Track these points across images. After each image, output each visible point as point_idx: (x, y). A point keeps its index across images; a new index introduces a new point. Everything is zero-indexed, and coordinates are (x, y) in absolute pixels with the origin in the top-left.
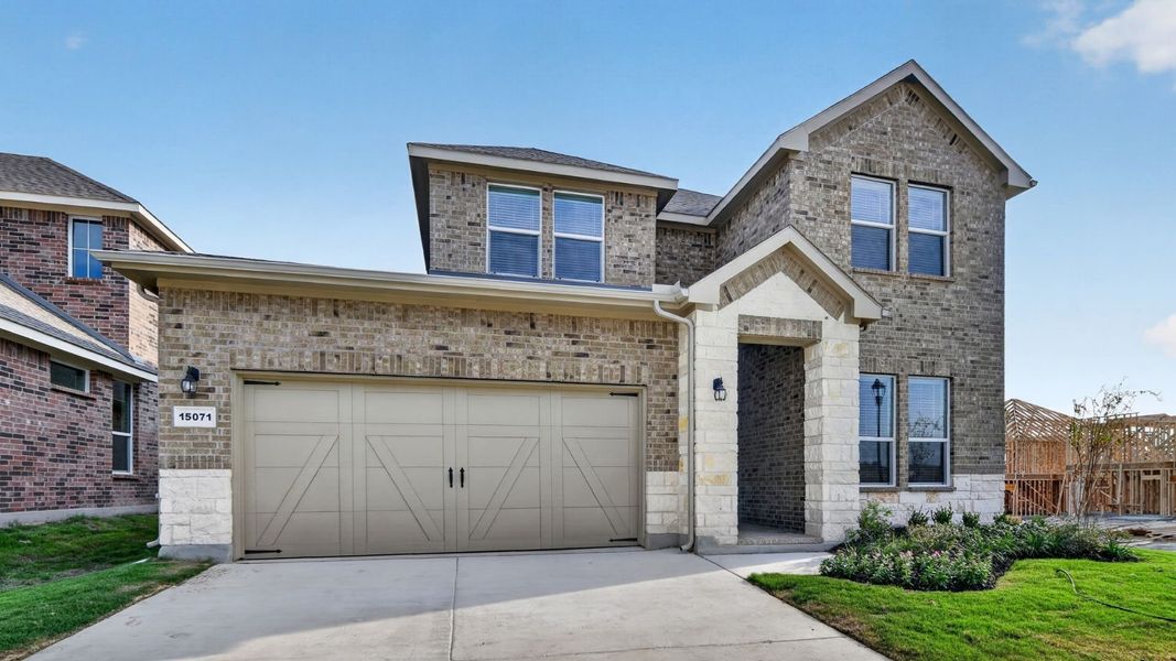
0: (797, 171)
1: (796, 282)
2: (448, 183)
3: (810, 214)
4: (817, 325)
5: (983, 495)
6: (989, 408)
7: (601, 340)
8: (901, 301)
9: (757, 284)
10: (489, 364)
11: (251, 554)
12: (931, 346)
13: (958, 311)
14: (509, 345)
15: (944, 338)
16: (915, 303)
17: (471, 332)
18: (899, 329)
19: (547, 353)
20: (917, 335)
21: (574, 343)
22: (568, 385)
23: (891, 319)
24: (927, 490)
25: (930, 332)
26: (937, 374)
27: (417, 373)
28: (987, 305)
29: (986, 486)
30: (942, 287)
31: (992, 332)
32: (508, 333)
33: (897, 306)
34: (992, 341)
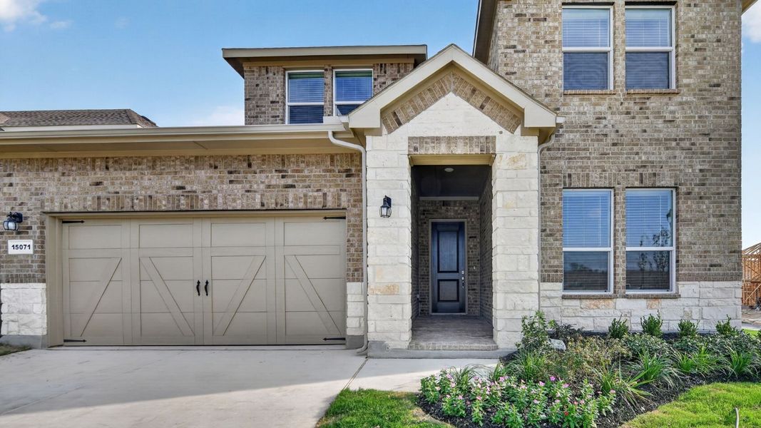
0: (505, 10)
1: (468, 100)
2: (256, 74)
3: (519, 48)
4: (490, 140)
5: (714, 302)
6: (722, 216)
7: (306, 173)
8: (618, 117)
9: (426, 107)
10: (216, 198)
11: (68, 342)
12: (652, 158)
13: (683, 122)
14: (231, 182)
15: (667, 149)
16: (634, 118)
17: (203, 174)
18: (614, 144)
19: (262, 186)
20: (636, 149)
21: (283, 177)
22: (279, 211)
23: (606, 135)
24: (646, 297)
25: (651, 145)
26: (658, 184)
27: (163, 208)
28: (719, 113)
29: (719, 293)
30: (665, 99)
31: (724, 140)
32: (230, 173)
33: (612, 122)
34: (725, 148)
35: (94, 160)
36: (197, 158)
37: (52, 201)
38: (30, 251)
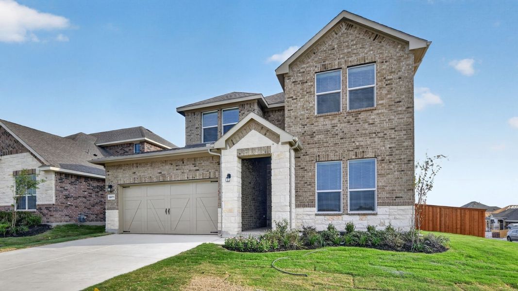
0: (288, 81)
1: (260, 132)
2: (190, 117)
3: (294, 97)
4: (269, 148)
5: (398, 217)
6: (402, 171)
7: (203, 164)
8: (343, 125)
9: (244, 136)
10: (172, 176)
11: (124, 232)
12: (362, 143)
13: (379, 123)
14: (177, 169)
15: (371, 138)
16: (352, 124)
17: (167, 167)
18: (341, 139)
19: (188, 171)
20: (353, 140)
21: (195, 166)
22: (194, 180)
23: (337, 134)
24: (359, 214)
25: (361, 137)
26: (365, 157)
27: (155, 181)
28: (401, 116)
29: (402, 213)
30: (370, 113)
31: (404, 130)
32: (177, 166)
33: (340, 128)
34: (404, 135)
35: (133, 164)
36: (165, 161)
37: (121, 180)
38: (114, 199)
